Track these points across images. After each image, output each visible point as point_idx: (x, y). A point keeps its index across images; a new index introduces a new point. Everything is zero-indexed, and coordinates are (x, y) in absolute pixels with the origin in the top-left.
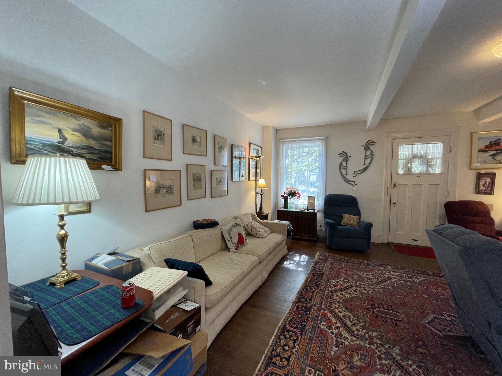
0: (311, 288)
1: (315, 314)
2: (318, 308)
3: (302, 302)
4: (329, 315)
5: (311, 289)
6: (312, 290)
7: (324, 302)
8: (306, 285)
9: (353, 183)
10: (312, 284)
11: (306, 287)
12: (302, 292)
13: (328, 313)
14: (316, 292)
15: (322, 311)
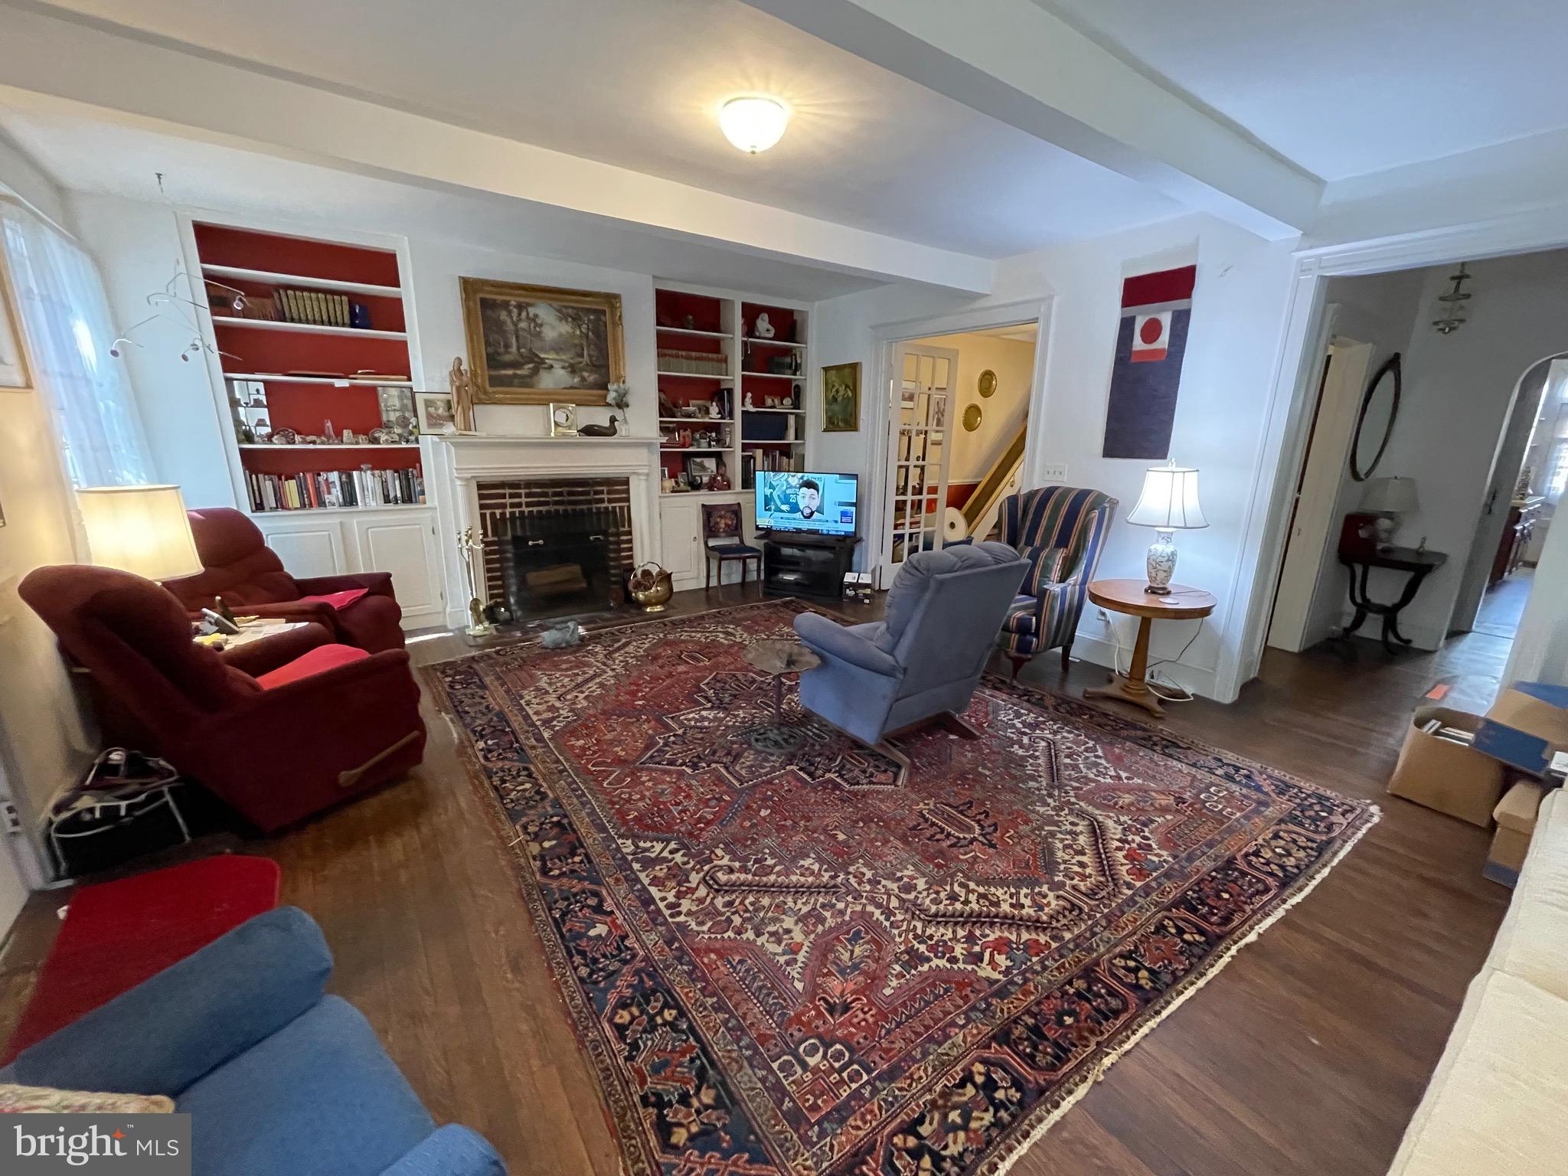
1: (1168, 884)
5: (1136, 970)
6: (1132, 964)
7: (1114, 905)
8: (1147, 1001)
10: (1112, 993)
11: (1153, 989)
13: (1125, 873)
14: (1118, 950)
15: (1138, 884)
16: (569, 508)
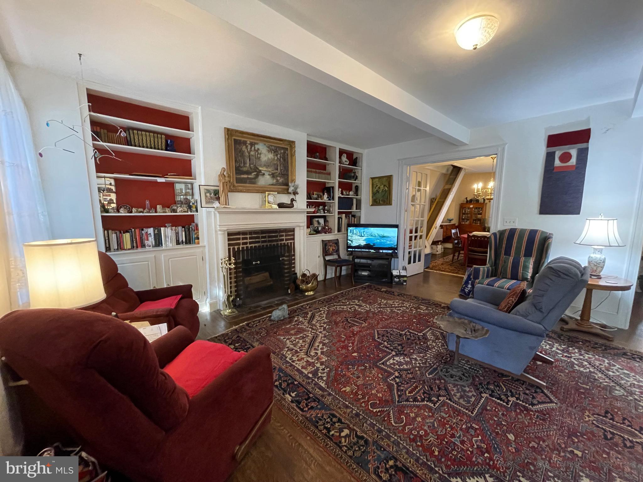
16: (269, 244)
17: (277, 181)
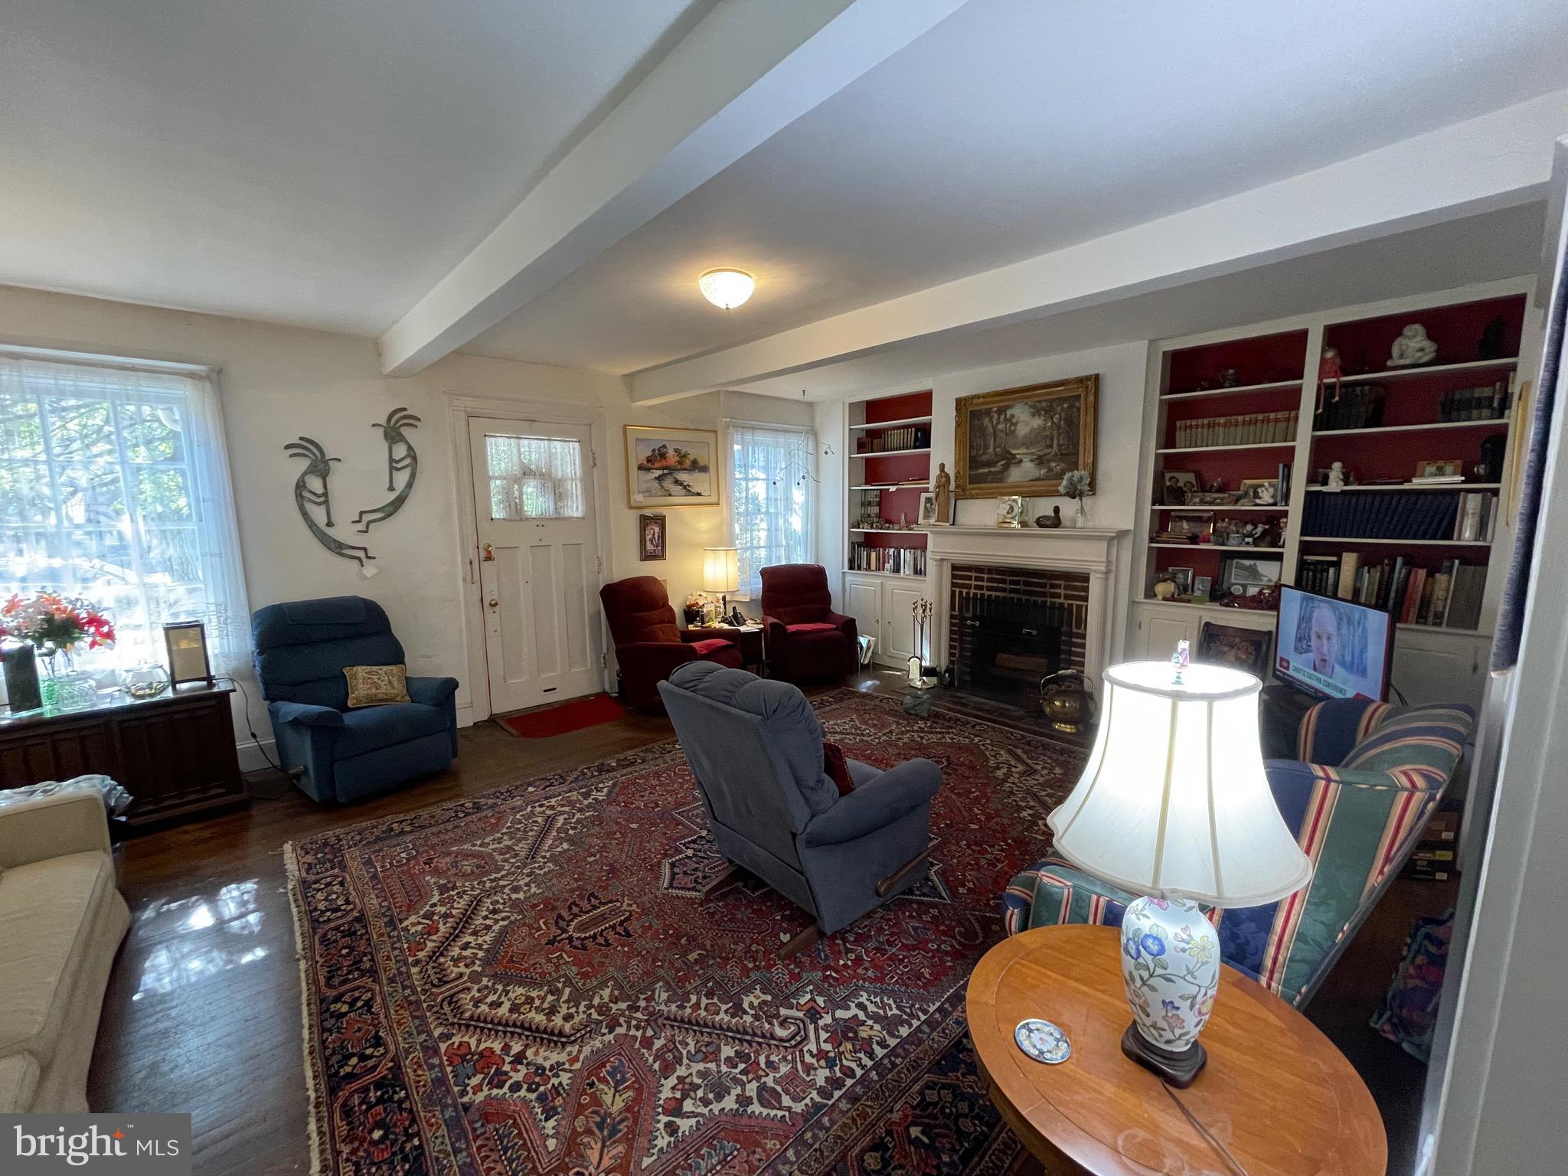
0: (347, 998)
1: (428, 1076)
2: (425, 1048)
3: (351, 1077)
4: (473, 1042)
5: (352, 1004)
6: (360, 1004)
7: (428, 1014)
8: (322, 1001)
9: (361, 554)
10: (344, 982)
11: (328, 1009)
12: (324, 1042)
13: (466, 1039)
14: (378, 999)
15: (443, 1047)
17: (1050, 470)
